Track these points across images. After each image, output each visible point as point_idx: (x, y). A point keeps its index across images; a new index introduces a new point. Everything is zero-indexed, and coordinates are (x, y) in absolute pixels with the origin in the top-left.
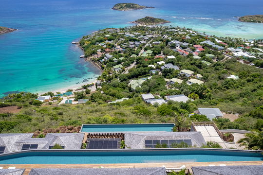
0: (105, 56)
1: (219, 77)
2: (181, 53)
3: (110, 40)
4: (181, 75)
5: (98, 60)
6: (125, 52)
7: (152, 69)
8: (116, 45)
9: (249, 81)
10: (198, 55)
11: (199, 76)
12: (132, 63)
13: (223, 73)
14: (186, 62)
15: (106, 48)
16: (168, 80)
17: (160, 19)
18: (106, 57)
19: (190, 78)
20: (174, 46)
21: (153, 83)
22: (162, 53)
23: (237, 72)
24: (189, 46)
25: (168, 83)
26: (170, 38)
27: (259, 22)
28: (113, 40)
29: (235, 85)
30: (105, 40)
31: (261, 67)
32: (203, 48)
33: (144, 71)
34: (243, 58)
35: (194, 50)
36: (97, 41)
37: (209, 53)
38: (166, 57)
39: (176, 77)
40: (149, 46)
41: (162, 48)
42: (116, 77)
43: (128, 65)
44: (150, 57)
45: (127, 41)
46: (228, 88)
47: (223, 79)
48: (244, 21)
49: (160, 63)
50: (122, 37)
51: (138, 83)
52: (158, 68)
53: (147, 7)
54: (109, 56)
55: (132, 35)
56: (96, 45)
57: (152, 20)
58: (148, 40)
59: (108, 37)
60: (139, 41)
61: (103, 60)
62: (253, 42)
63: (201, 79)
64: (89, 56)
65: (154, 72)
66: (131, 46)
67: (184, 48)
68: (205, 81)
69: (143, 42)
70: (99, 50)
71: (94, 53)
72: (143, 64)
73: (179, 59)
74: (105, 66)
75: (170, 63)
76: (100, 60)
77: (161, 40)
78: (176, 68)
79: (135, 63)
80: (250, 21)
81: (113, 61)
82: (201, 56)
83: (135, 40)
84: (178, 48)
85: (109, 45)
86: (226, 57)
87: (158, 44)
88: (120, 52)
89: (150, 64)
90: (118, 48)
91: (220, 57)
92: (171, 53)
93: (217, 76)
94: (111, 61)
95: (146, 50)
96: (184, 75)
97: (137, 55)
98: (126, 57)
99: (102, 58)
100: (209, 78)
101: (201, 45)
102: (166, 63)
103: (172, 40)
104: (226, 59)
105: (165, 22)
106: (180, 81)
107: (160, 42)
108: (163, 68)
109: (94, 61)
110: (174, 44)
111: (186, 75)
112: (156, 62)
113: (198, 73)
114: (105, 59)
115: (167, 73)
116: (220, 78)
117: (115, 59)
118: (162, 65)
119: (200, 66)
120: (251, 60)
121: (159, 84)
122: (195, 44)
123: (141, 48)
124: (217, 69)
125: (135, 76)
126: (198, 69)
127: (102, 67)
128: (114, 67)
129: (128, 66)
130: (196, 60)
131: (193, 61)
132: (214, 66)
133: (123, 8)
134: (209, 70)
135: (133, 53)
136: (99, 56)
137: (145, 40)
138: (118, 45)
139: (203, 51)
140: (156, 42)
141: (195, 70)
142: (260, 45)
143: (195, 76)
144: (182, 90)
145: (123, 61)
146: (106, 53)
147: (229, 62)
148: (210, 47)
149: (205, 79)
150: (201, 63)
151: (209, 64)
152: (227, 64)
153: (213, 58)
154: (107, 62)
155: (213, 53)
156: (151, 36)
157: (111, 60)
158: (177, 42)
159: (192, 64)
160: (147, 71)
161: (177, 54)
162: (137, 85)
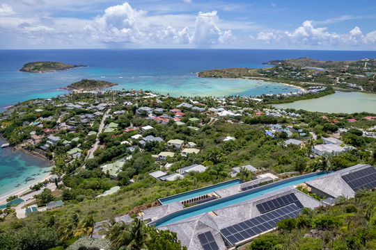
0: (48, 139)
1: (215, 141)
2: (158, 121)
3: (46, 116)
4: (169, 148)
5: (38, 147)
6: (77, 130)
7: (128, 146)
8: (59, 121)
9: (248, 139)
10: (181, 121)
11: (192, 144)
12: (94, 143)
13: (218, 136)
14: (169, 131)
15: (44, 128)
16: (156, 156)
17: (103, 82)
18: (51, 140)
19: (181, 149)
20: (145, 114)
21: (140, 163)
22: (132, 125)
23: (231, 133)
24: (164, 111)
25: (157, 159)
26: (137, 105)
27: (221, 77)
28: (51, 115)
29: (236, 146)
30: (38, 117)
31: (251, 124)
32: (182, 111)
33: (118, 150)
34: (228, 117)
35: (173, 116)
36: (24, 120)
37: (192, 117)
38: (141, 129)
39: (164, 150)
40: (110, 117)
41: (130, 117)
42: (79, 165)
43: (89, 147)
44: (118, 131)
45: (74, 115)
46: (231, 151)
47: (219, 142)
48: (205, 77)
49: (136, 137)
50: (63, 110)
51: (117, 167)
52: (134, 144)
53: (75, 66)
54: (54, 138)
55: (77, 106)
56: (24, 126)
57: (93, 84)
58: (104, 111)
59: (41, 112)
60: (91, 113)
61: (47, 146)
62: (224, 100)
63: (195, 147)
64: (18, 143)
65: (132, 149)
66: (84, 121)
67: (158, 115)
68: (201, 149)
69: (98, 113)
70: (33, 133)
71: (26, 137)
72: (113, 141)
73: (159, 129)
74: (53, 153)
75: (149, 135)
76: (42, 147)
77: (124, 109)
78: (160, 140)
79: (98, 142)
80: (211, 77)
81: (64, 145)
82: (185, 121)
83: (85, 112)
84: (151, 116)
85: (48, 123)
86: (212, 118)
87: (121, 114)
88: (68, 131)
89: (122, 140)
90: (64, 127)
91: (205, 119)
92: (145, 122)
93: (212, 140)
94: (61, 145)
95: (107, 123)
96: (174, 146)
97: (97, 131)
98: (82, 136)
99: (44, 143)
100: (205, 144)
101: (178, 108)
102: (144, 136)
103: (139, 106)
104: (213, 120)
105: (111, 85)
106: (171, 154)
107: (123, 111)
108: (142, 142)
109: (29, 149)
110: (145, 111)
111: (176, 146)
112: (130, 137)
113: (189, 141)
114: (50, 144)
115: (151, 148)
116: (217, 142)
117: (66, 142)
118: (140, 139)
119: (188, 133)
120: (238, 119)
121: (148, 162)
122: (171, 108)
123: (99, 122)
124: (208, 134)
125: (108, 159)
126: (187, 137)
127: (47, 155)
128: (70, 152)
129: (89, 149)
130: (181, 126)
131: (178, 129)
132: (204, 130)
133: (39, 69)
134: (200, 136)
135: (90, 130)
136: (37, 141)
137: (100, 111)
138: (62, 122)
139: (185, 116)
140: (119, 112)
141: (184, 139)
142: (233, 103)
143: (187, 145)
144: (191, 160)
145: (79, 142)
146: (47, 134)
147: (217, 123)
148: (190, 109)
149: (200, 146)
150: (189, 129)
151: (197, 129)
152: (217, 126)
153: (199, 122)
154: (54, 148)
155: (196, 117)
156: (105, 105)
157: (59, 144)
158: (147, 109)
159: (178, 132)
160: (123, 150)
161: (154, 124)
162: (117, 169)
